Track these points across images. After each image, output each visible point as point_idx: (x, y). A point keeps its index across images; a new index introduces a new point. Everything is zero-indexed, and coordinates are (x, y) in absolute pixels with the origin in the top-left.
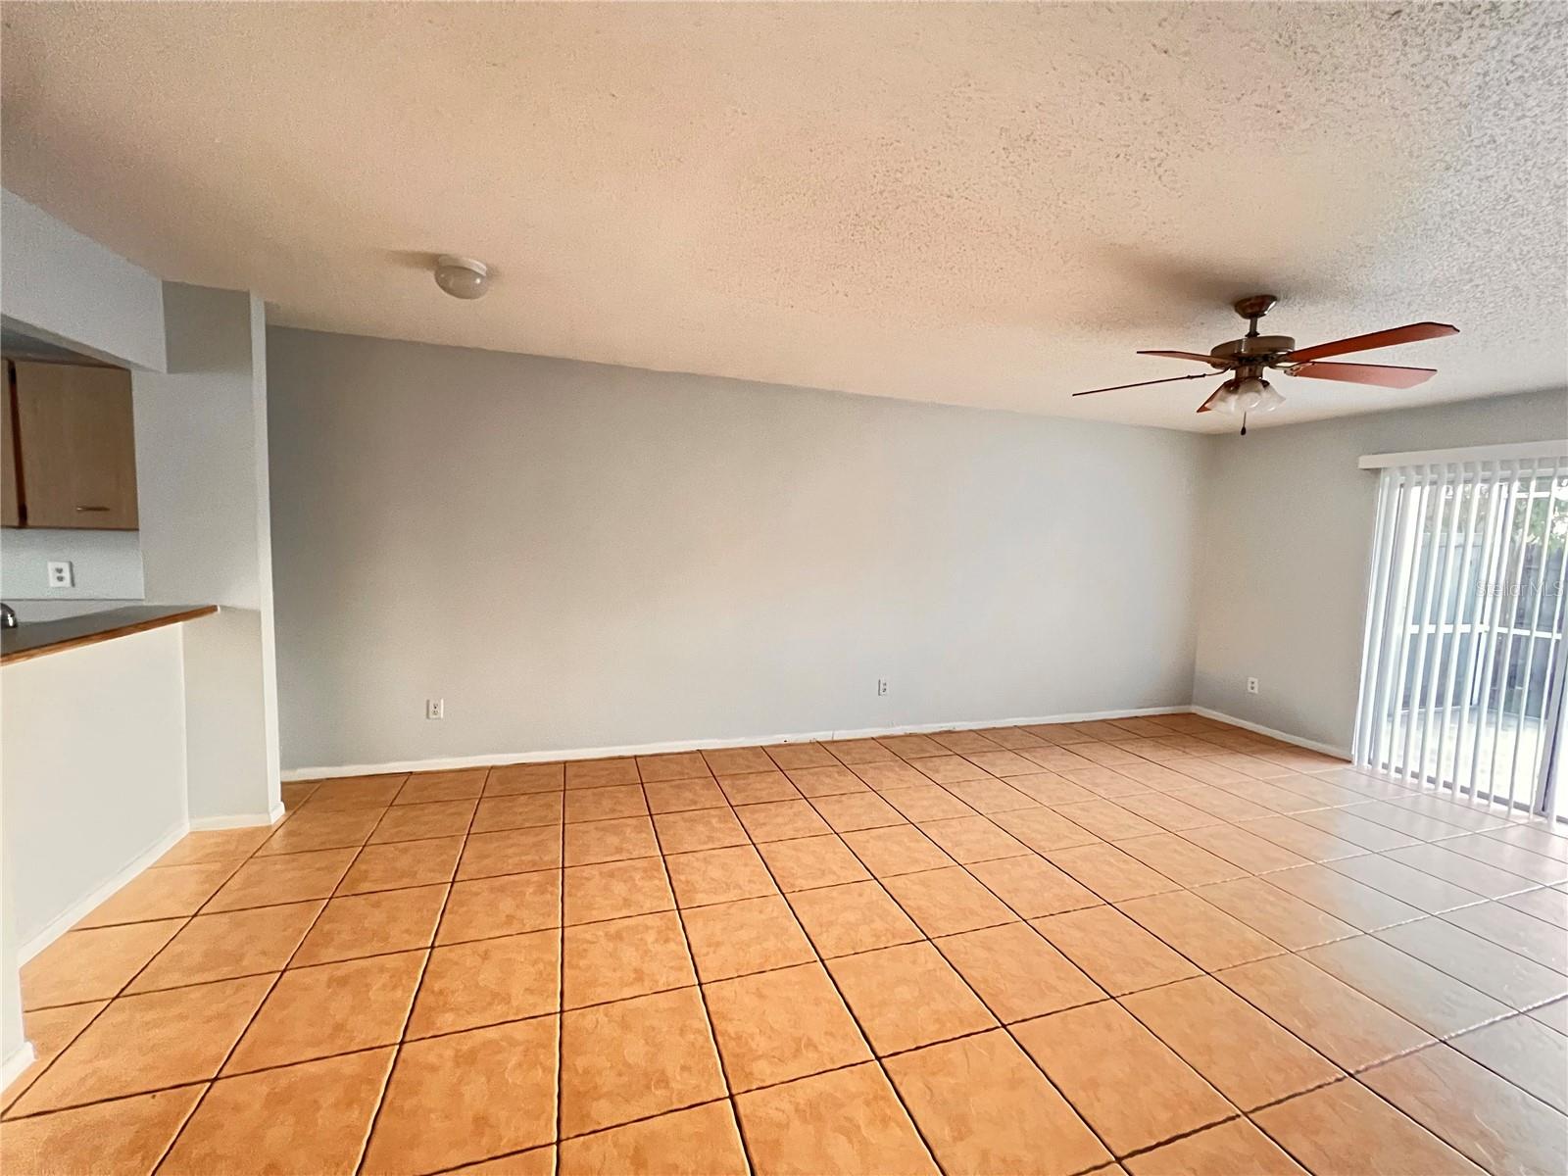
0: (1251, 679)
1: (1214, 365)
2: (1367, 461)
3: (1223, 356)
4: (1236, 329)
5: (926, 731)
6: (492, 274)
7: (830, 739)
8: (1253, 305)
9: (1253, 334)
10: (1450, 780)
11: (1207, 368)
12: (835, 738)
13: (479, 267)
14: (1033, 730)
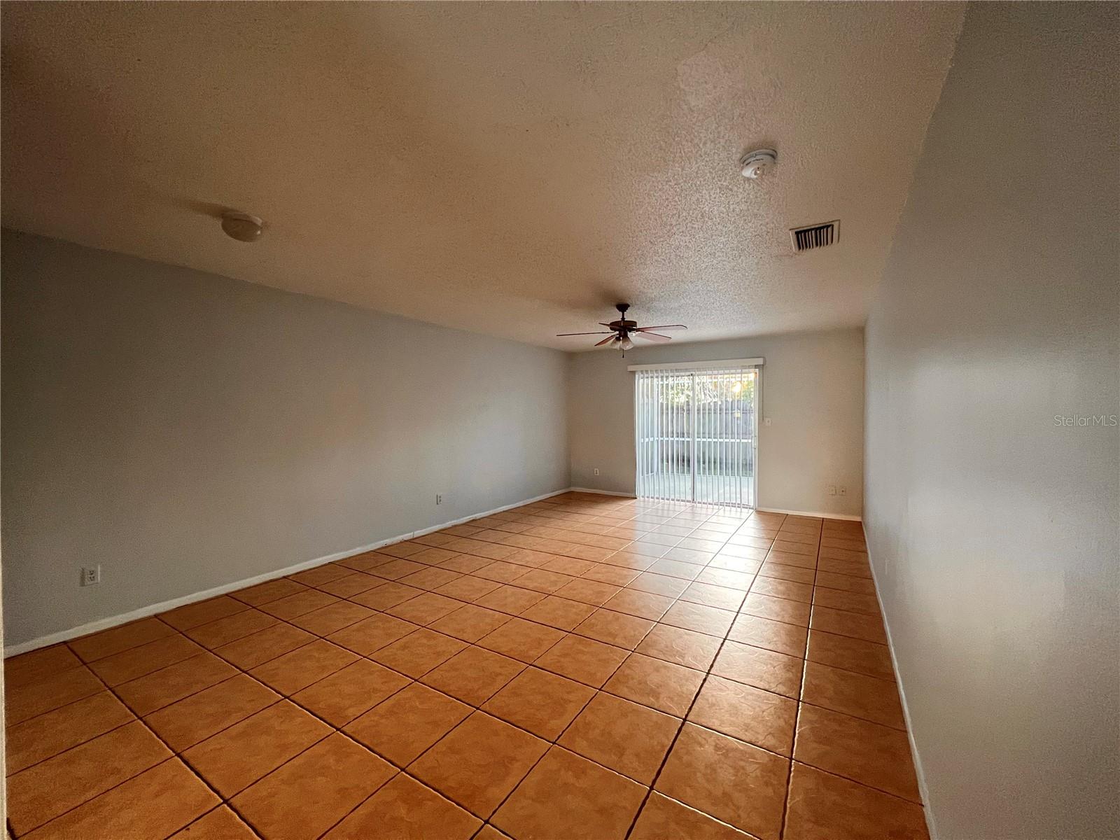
0: (595, 469)
1: (611, 329)
2: (631, 368)
3: (614, 326)
4: (617, 316)
5: (465, 521)
6: (265, 226)
7: (411, 537)
8: (623, 307)
9: (623, 318)
10: (668, 497)
11: (608, 329)
12: (415, 536)
13: (259, 221)
14: (512, 511)
